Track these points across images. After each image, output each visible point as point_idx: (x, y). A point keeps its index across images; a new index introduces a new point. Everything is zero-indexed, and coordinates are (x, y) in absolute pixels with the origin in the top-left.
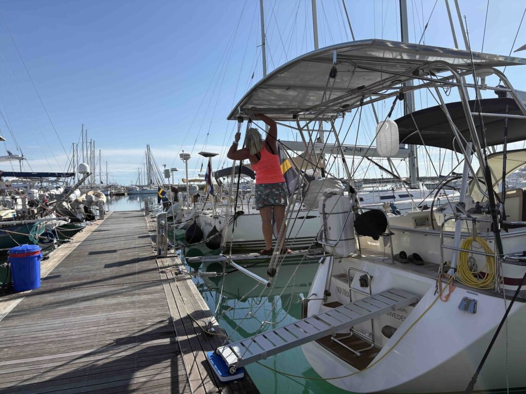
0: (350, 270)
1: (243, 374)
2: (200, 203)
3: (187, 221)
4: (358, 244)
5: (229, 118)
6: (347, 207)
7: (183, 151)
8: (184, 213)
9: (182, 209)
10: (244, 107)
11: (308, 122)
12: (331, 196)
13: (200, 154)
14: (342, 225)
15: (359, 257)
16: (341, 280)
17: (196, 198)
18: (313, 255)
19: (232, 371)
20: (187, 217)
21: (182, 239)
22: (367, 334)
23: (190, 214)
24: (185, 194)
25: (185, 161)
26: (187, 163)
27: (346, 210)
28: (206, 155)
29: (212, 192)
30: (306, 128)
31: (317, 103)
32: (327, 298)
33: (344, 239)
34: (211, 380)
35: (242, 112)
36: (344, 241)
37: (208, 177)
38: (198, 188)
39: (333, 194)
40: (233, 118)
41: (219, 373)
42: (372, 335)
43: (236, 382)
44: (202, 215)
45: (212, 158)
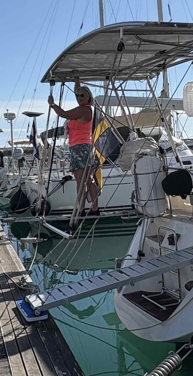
0: (160, 229)
1: (47, 316)
2: (25, 168)
3: (12, 188)
4: (169, 204)
5: (43, 81)
6: (157, 167)
7: (7, 110)
8: (10, 179)
9: (8, 175)
10: (56, 71)
11: (121, 82)
12: (142, 157)
13: (23, 113)
14: (152, 184)
15: (170, 217)
16: (153, 240)
17: (21, 162)
18: (127, 216)
19: (37, 313)
20: (12, 184)
21: (7, 209)
22: (173, 290)
23: (16, 181)
24: (11, 158)
25: (9, 121)
26: (11, 124)
27: (155, 171)
28: (30, 115)
29: (37, 155)
30: (120, 88)
31: (130, 64)
32: (140, 258)
33: (153, 199)
34: (19, 320)
35: (54, 76)
36: (154, 201)
37: (33, 139)
38: (22, 151)
39: (144, 154)
40: (46, 80)
41: (25, 315)
42: (179, 290)
43: (40, 322)
44: (27, 181)
45: (37, 117)
